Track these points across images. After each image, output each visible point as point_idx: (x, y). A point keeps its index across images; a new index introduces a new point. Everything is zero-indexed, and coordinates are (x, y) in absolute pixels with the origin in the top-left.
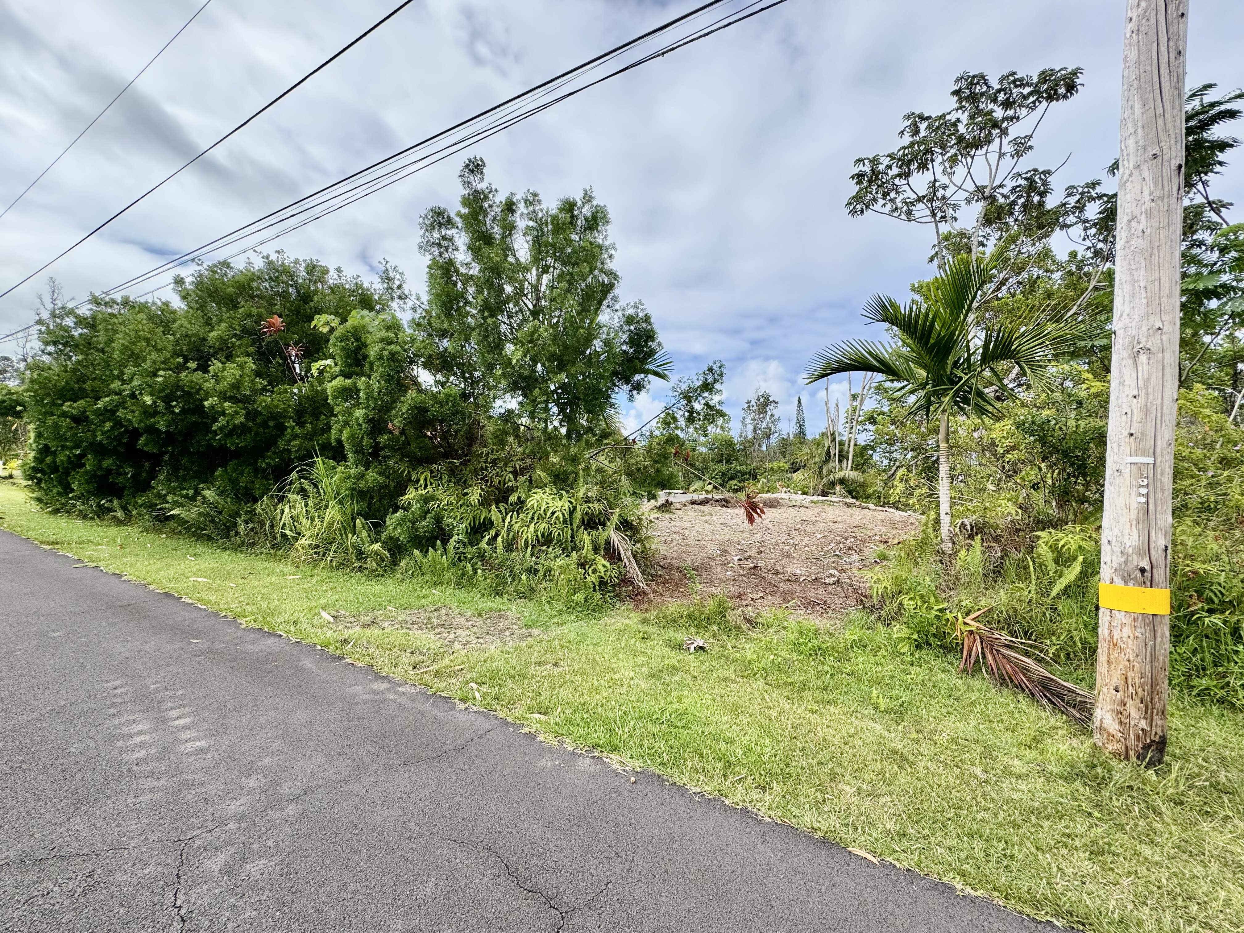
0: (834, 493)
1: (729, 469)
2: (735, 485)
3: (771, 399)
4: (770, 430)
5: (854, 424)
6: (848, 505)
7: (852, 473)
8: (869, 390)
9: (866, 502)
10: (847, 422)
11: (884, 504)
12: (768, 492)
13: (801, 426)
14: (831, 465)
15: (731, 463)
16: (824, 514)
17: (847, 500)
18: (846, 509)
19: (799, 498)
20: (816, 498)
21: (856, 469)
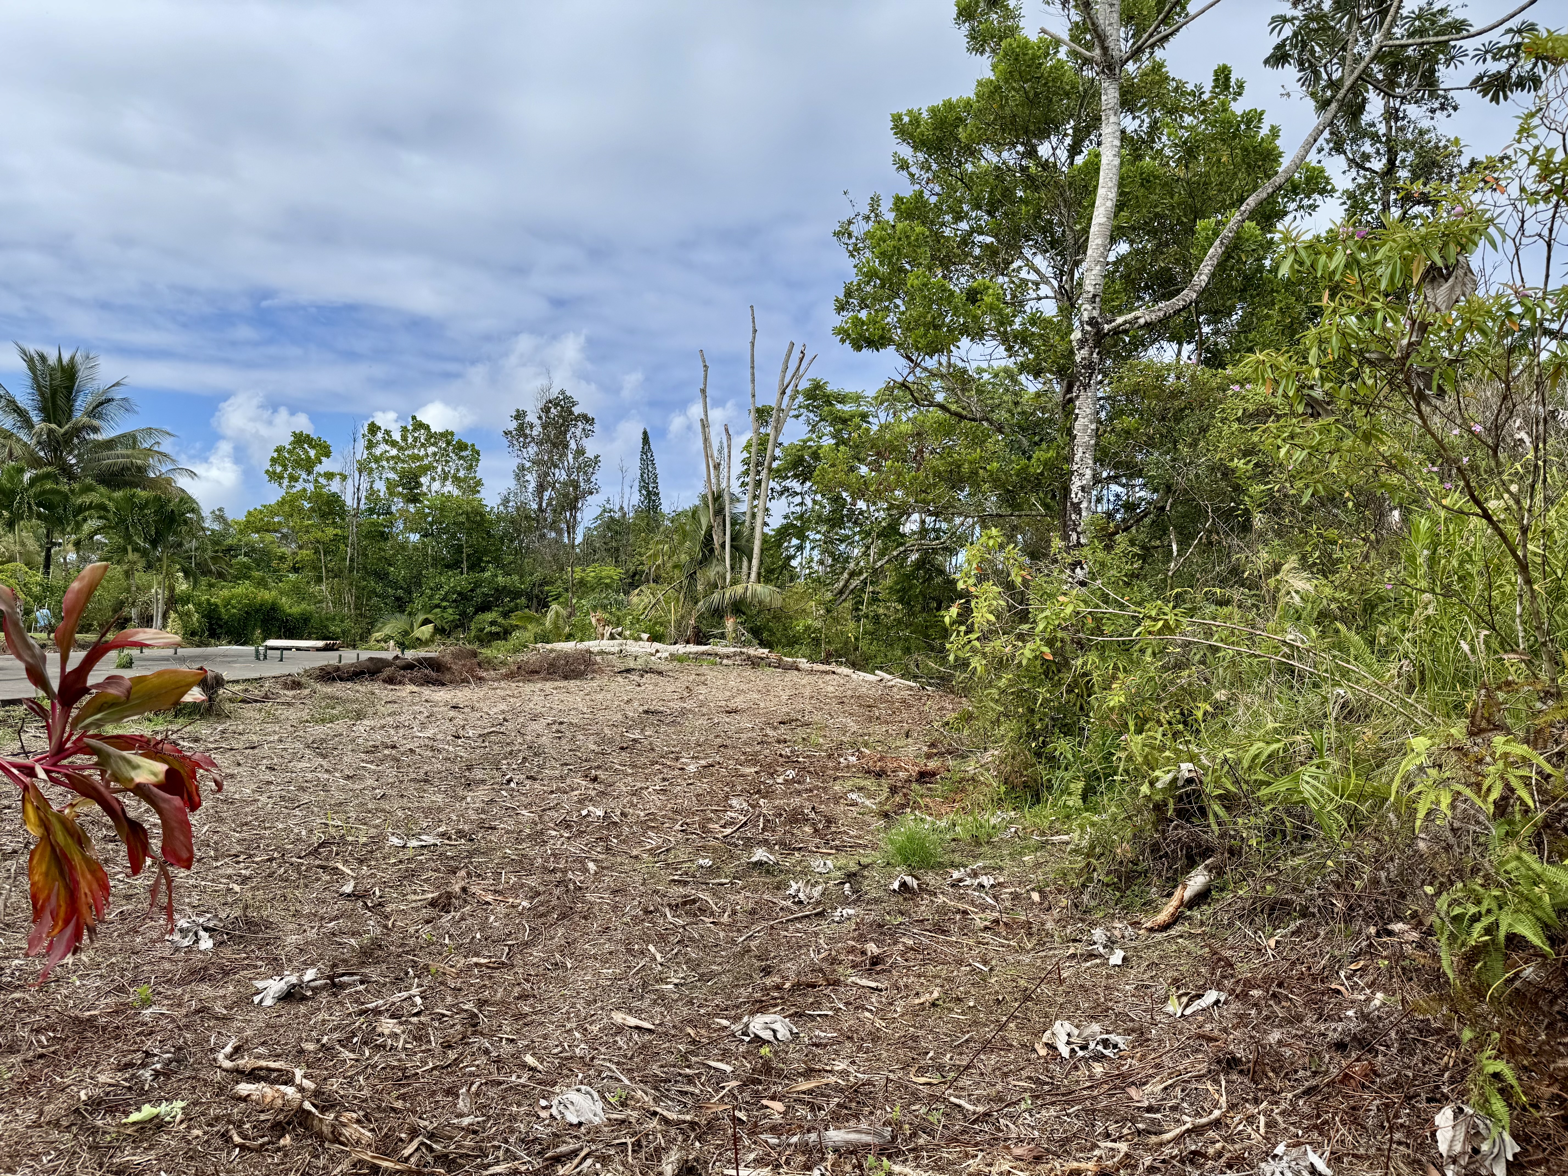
0: (723, 636)
1: (477, 585)
2: (493, 623)
3: (576, 410)
4: (576, 487)
5: (764, 474)
6: (754, 663)
7: (760, 588)
8: (793, 398)
9: (790, 655)
10: (746, 473)
11: (829, 655)
12: (569, 637)
13: (651, 495)
14: (712, 572)
15: (483, 570)
16: (703, 690)
17: (751, 651)
18: (749, 673)
19: (642, 648)
20: (681, 649)
21: (767, 581)
